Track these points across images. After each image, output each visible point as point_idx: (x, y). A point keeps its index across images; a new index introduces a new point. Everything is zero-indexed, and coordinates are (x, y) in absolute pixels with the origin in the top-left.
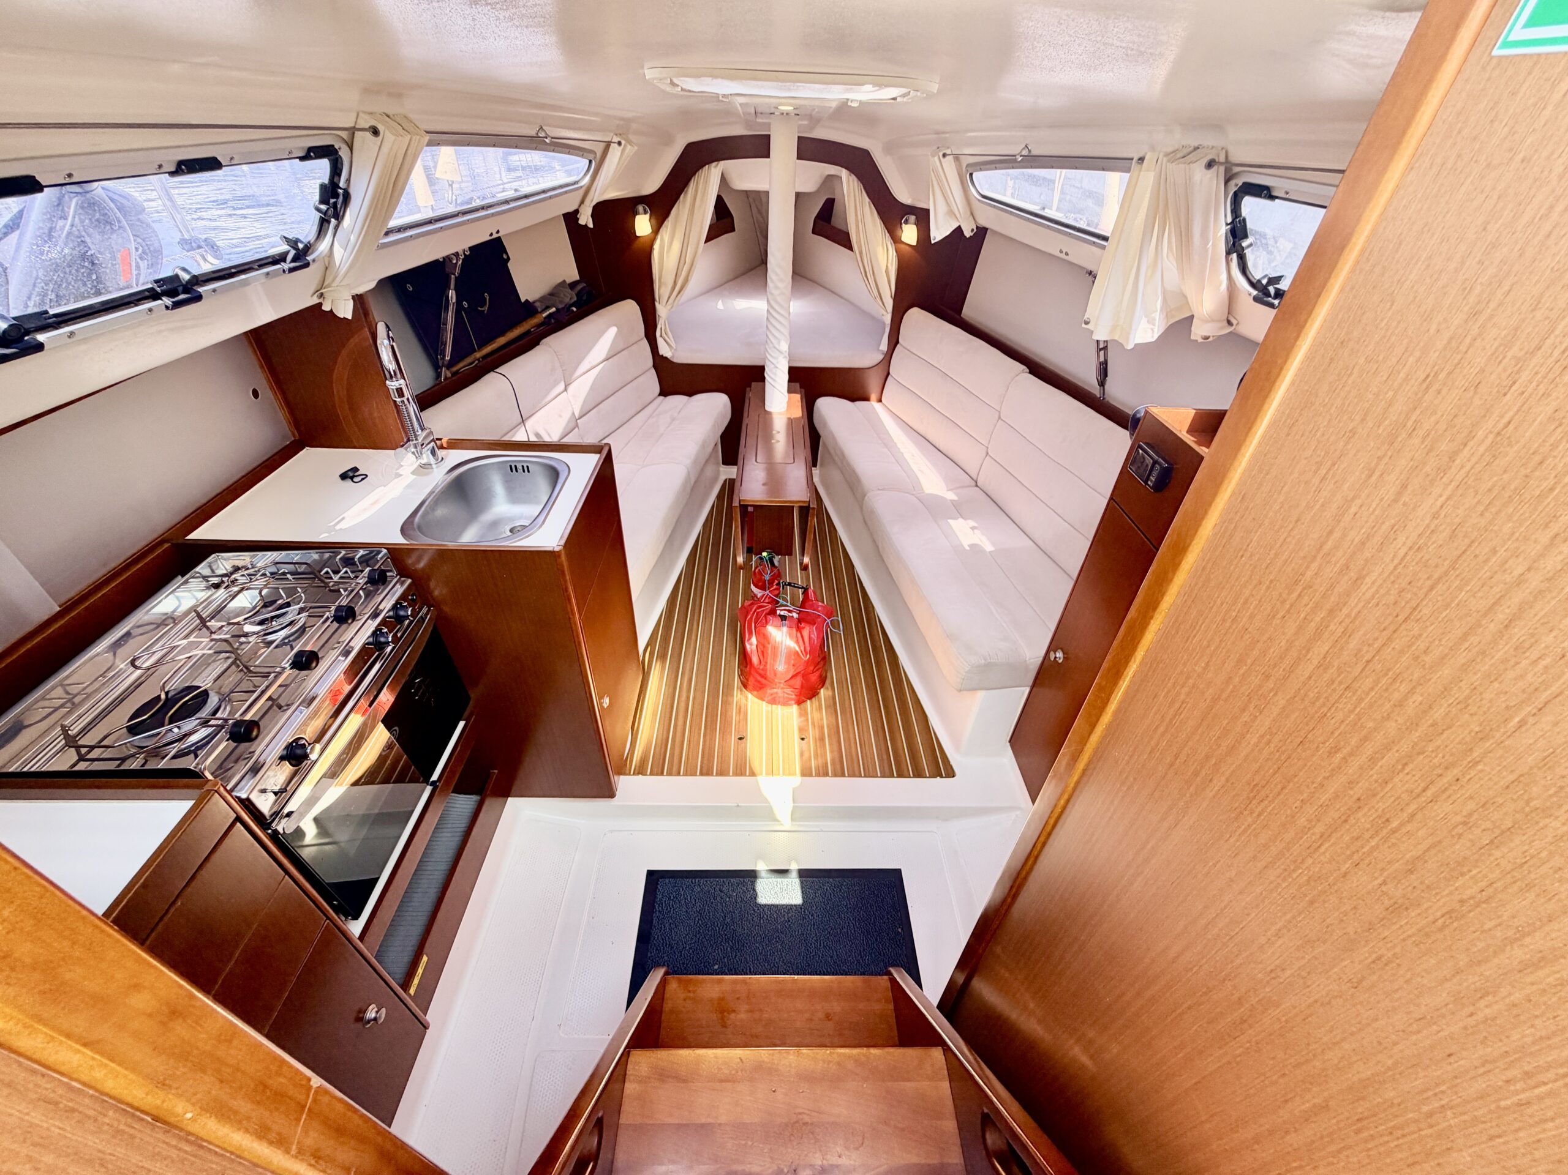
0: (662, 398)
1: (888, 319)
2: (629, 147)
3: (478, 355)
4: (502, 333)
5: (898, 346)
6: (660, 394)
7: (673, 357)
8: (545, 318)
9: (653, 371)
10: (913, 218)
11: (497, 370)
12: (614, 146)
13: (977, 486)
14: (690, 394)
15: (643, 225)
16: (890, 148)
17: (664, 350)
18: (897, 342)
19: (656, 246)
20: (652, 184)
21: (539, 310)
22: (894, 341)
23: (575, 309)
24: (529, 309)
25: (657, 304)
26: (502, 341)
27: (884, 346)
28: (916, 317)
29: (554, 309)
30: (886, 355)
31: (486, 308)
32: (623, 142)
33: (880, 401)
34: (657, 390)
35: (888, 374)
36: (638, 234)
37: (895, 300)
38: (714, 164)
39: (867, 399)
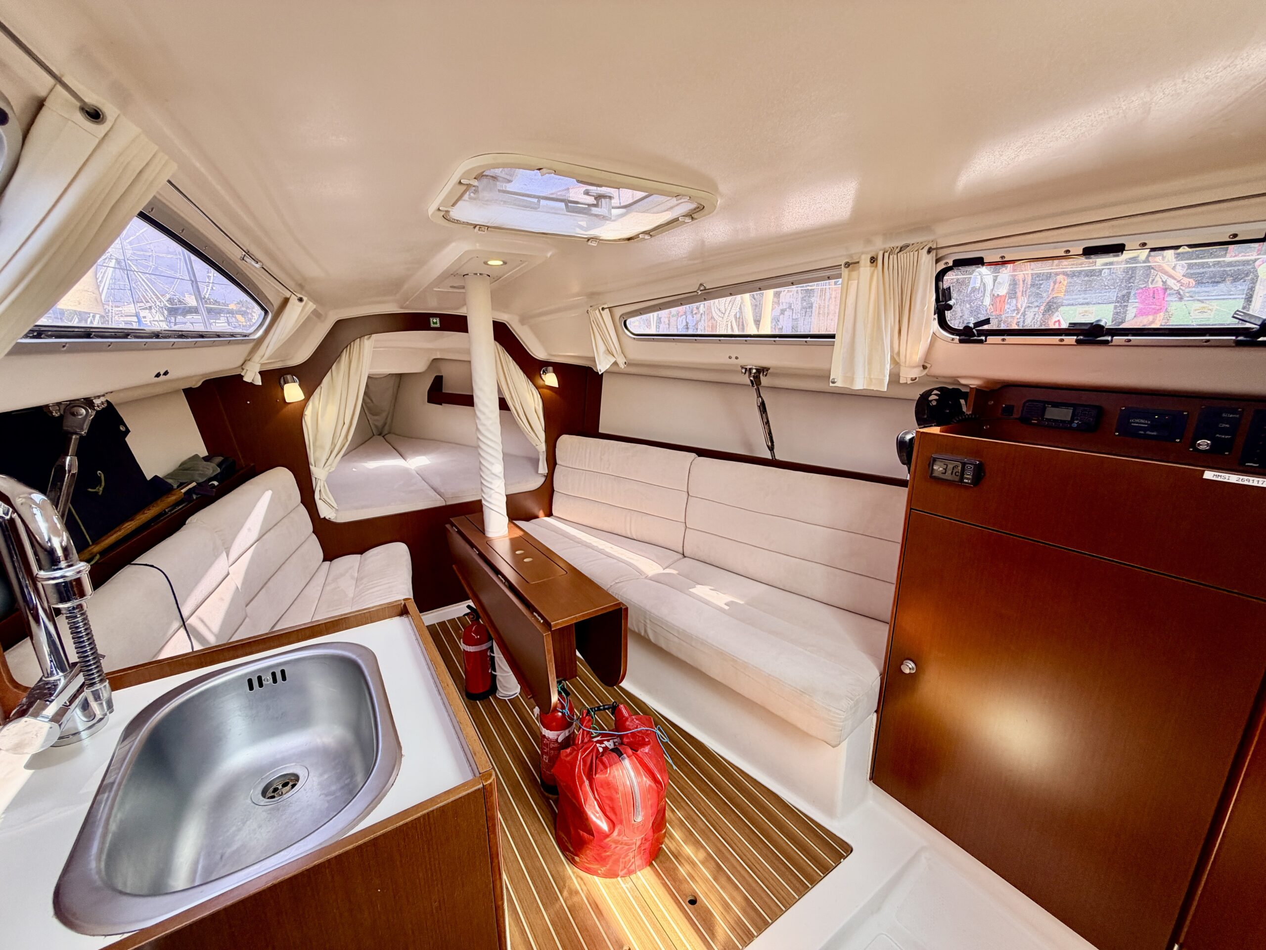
0: (328, 563)
1: (542, 447)
2: (311, 304)
3: (96, 549)
4: (129, 517)
5: (557, 466)
6: (324, 560)
7: (336, 518)
8: (185, 493)
9: (314, 536)
10: (550, 369)
11: (136, 561)
12: (294, 300)
13: (685, 557)
14: (361, 552)
15: (293, 392)
16: (523, 320)
17: (325, 512)
18: (555, 464)
19: (308, 412)
20: (301, 356)
21: (175, 486)
22: (552, 462)
23: (216, 483)
24: (159, 486)
25: (312, 468)
26: (129, 526)
27: (543, 469)
28: (567, 442)
29: (194, 484)
30: (546, 477)
31: (100, 489)
32: (305, 299)
33: (550, 514)
34: (321, 555)
35: (553, 491)
36: (288, 400)
37: (545, 432)
38: (366, 338)
39: (537, 517)
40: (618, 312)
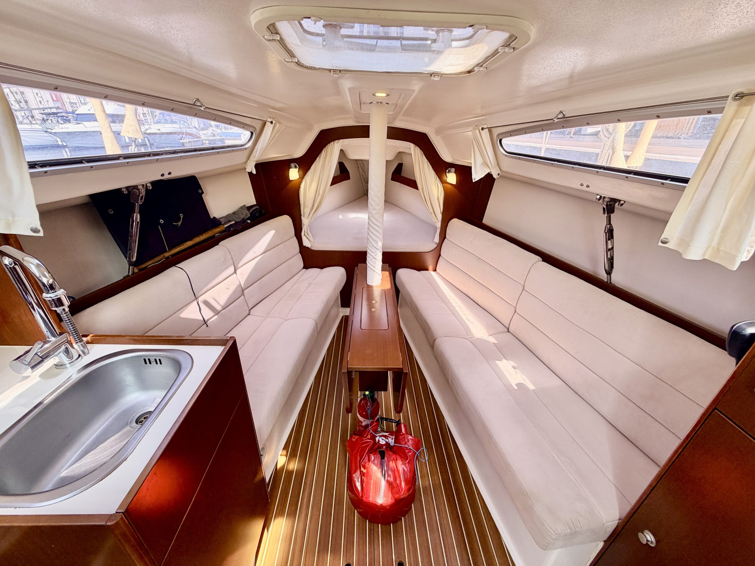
0: (304, 270)
1: (439, 225)
2: (278, 125)
3: (167, 255)
4: (191, 239)
5: (446, 240)
6: (304, 268)
7: (312, 246)
8: (226, 228)
9: (300, 255)
10: (453, 170)
11: (177, 265)
12: (268, 124)
13: (509, 332)
14: (322, 268)
15: (294, 174)
16: (438, 131)
17: (306, 243)
18: (445, 238)
19: (302, 186)
20: (300, 152)
21: (223, 223)
22: (443, 236)
23: (249, 221)
24: (216, 222)
25: (302, 217)
26: (189, 244)
27: (437, 239)
28: (456, 224)
29: (233, 222)
30: (438, 245)
31: (180, 223)
32: (274, 122)
33: (435, 270)
34: (302, 265)
35: (440, 255)
36: (291, 179)
37: (443, 214)
38: (336, 141)
39: (427, 270)
40: (496, 132)
